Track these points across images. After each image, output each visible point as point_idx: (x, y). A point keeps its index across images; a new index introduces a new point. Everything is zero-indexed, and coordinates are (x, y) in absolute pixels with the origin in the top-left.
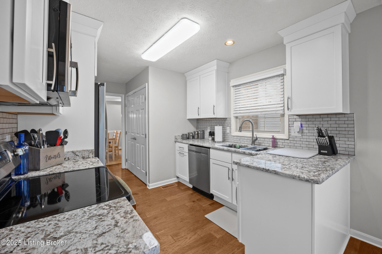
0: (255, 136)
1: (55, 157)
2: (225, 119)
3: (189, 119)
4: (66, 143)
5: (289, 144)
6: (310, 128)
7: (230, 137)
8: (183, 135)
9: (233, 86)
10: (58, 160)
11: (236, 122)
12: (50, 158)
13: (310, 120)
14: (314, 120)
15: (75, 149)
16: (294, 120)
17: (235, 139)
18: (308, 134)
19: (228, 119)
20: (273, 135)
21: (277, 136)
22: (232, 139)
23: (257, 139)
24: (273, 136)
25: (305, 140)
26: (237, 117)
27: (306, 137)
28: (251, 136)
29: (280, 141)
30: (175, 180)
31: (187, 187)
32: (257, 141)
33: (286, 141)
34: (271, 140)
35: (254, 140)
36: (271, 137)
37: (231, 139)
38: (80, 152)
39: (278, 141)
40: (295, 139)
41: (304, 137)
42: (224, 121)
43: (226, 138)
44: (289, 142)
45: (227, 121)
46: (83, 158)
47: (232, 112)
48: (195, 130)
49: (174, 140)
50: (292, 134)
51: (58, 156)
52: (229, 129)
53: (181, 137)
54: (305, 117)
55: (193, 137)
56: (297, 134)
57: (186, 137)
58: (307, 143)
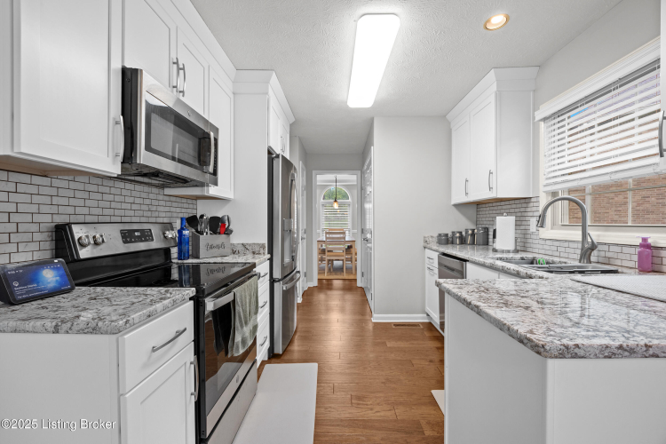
1: (218, 247)
2: (527, 200)
3: (455, 206)
4: (232, 231)
7: (537, 242)
8: (440, 235)
9: (545, 119)
10: (221, 251)
12: (212, 247)
15: (245, 242)
17: (547, 248)
19: (533, 200)
20: (644, 235)
22: (541, 247)
23: (593, 247)
24: (645, 239)
26: (553, 194)
30: (423, 318)
31: (438, 335)
32: (595, 253)
35: (588, 250)
37: (538, 246)
38: (250, 245)
42: (524, 205)
43: (528, 245)
45: (531, 204)
46: (254, 253)
47: (542, 181)
48: (471, 226)
49: (422, 244)
51: (222, 246)
52: (534, 223)
53: (435, 240)
55: (463, 241)
57: (446, 240)
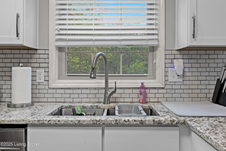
0: (110, 85)
5: (166, 95)
6: (194, 70)
11: (60, 59)
13: (193, 57)
14: (198, 57)
16: (172, 57)
18: (191, 78)
20: (142, 81)
21: (148, 83)
23: (115, 91)
24: (142, 84)
25: (187, 87)
26: (60, 49)
27: (188, 82)
28: (103, 85)
29: (152, 91)
33: (160, 91)
34: (138, 91)
35: (110, 94)
36: (139, 85)
39: (147, 91)
40: (174, 87)
41: (185, 82)
44: (164, 91)
50: (170, 79)
52: (43, 74)
54: (187, 52)
56: (176, 79)
58: (190, 91)
